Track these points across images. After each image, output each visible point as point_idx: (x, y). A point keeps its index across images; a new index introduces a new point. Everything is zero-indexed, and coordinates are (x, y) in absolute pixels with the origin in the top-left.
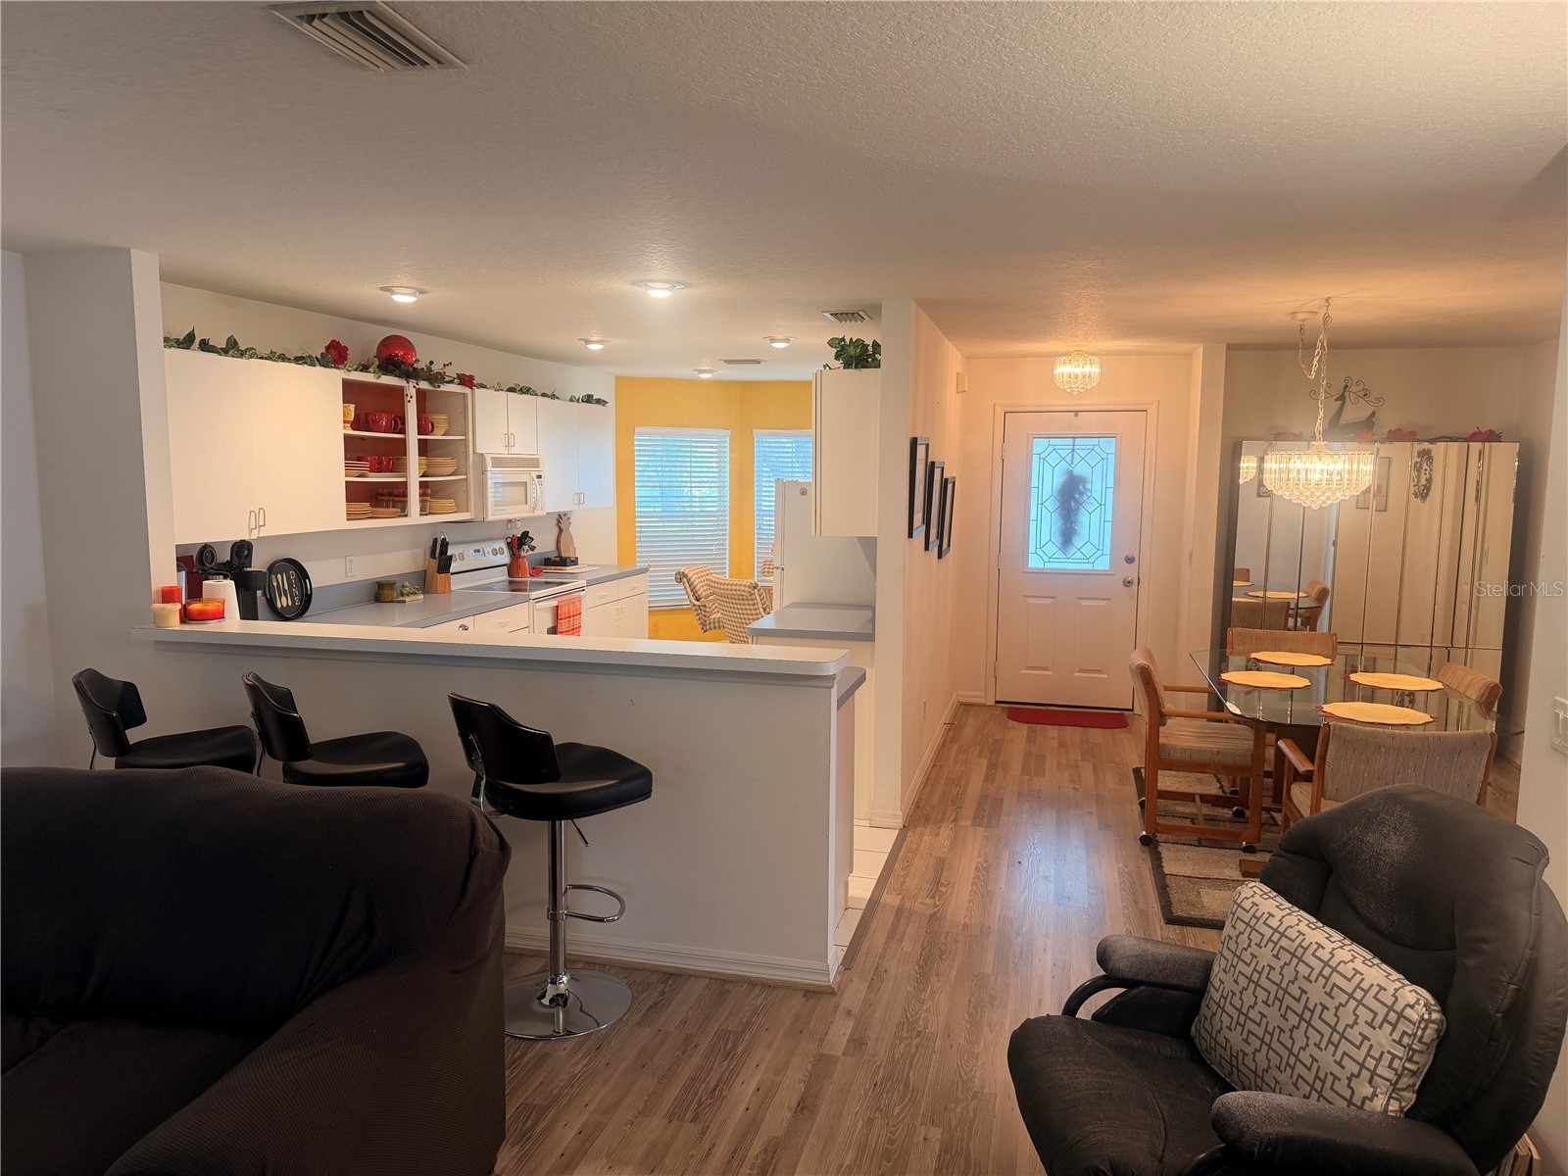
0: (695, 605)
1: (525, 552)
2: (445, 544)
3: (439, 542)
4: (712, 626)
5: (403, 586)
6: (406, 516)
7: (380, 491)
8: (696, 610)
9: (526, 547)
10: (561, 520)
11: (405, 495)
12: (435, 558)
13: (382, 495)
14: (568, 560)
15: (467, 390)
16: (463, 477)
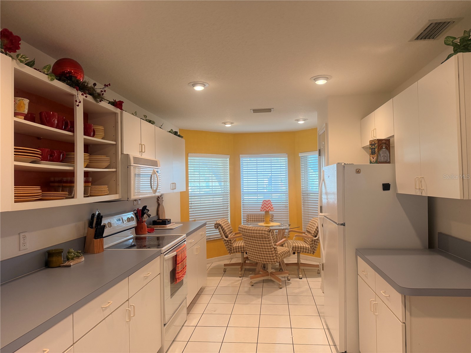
0: (225, 240)
1: (145, 218)
2: (100, 218)
3: (96, 217)
4: (235, 251)
5: (69, 252)
6: (73, 198)
7: (52, 179)
8: (226, 243)
9: (145, 216)
10: (159, 200)
11: (72, 182)
12: (92, 228)
13: (54, 182)
14: (167, 221)
15: (118, 111)
16: (114, 170)
